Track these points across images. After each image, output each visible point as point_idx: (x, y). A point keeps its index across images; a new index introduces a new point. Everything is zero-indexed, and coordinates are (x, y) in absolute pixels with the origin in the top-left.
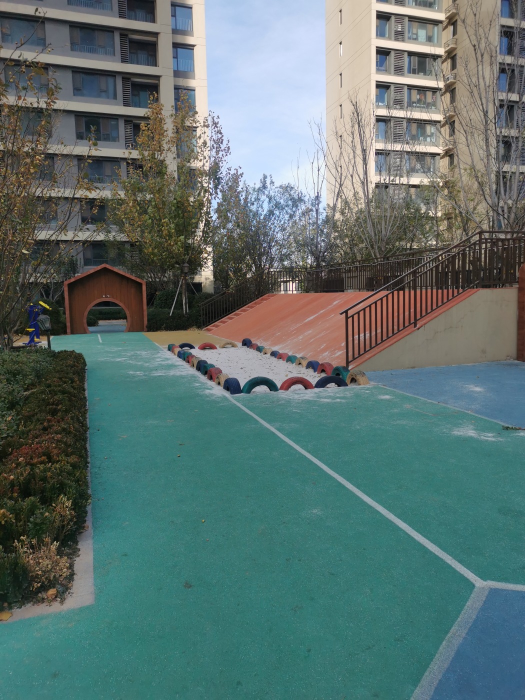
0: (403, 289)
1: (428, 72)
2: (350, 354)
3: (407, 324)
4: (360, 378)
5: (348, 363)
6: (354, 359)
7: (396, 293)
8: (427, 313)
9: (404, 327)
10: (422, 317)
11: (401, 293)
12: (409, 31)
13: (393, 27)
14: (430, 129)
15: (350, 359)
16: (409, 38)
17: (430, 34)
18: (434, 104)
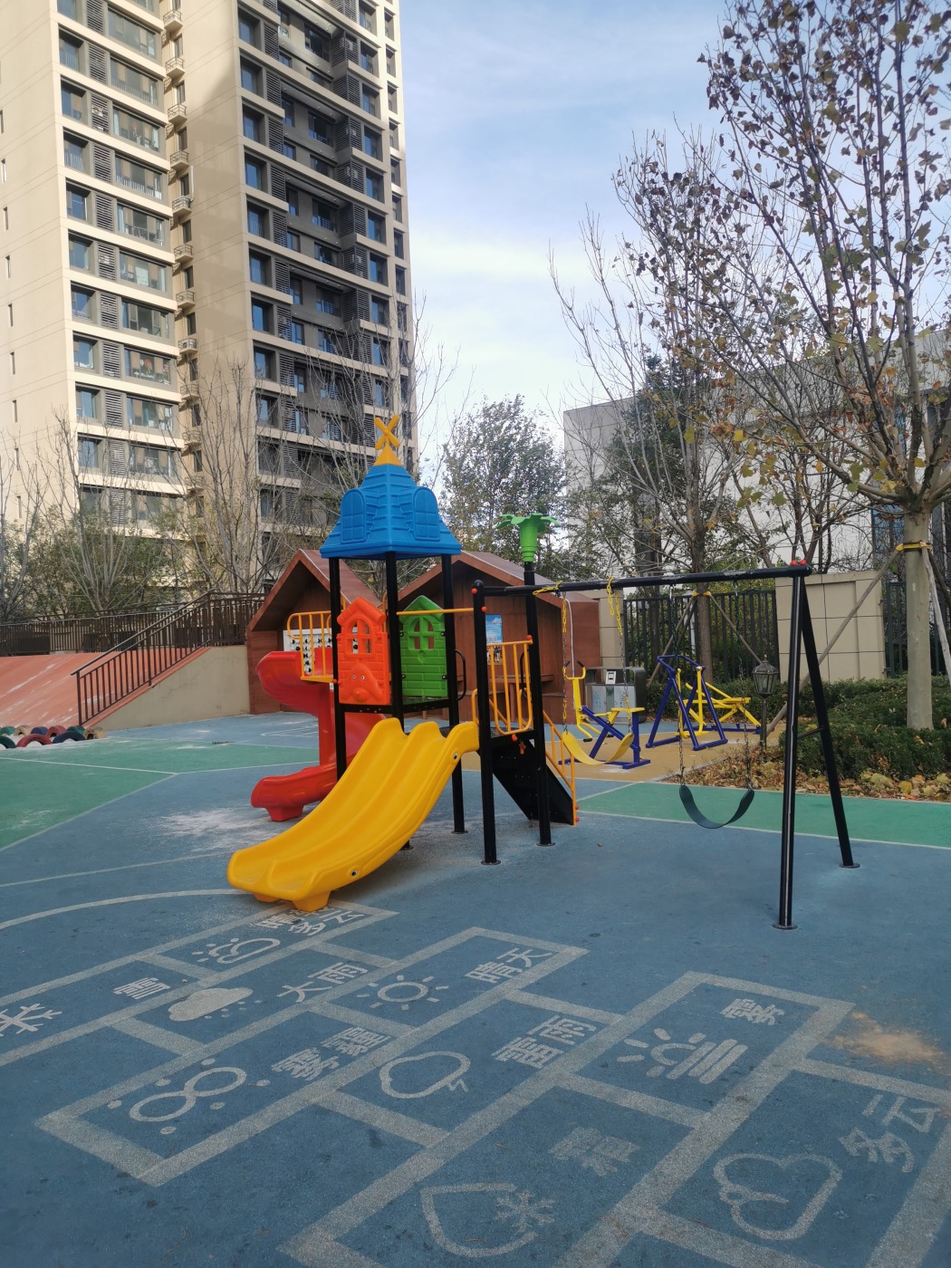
0: (135, 648)
1: (154, 330)
2: (83, 715)
3: (141, 683)
4: (98, 733)
5: (81, 723)
6: (87, 719)
7: (129, 653)
8: (161, 672)
9: (139, 686)
10: (156, 675)
11: (134, 652)
12: (122, 268)
13: (96, 257)
14: (163, 412)
15: (84, 720)
16: (124, 277)
17: (156, 278)
18: (167, 377)
